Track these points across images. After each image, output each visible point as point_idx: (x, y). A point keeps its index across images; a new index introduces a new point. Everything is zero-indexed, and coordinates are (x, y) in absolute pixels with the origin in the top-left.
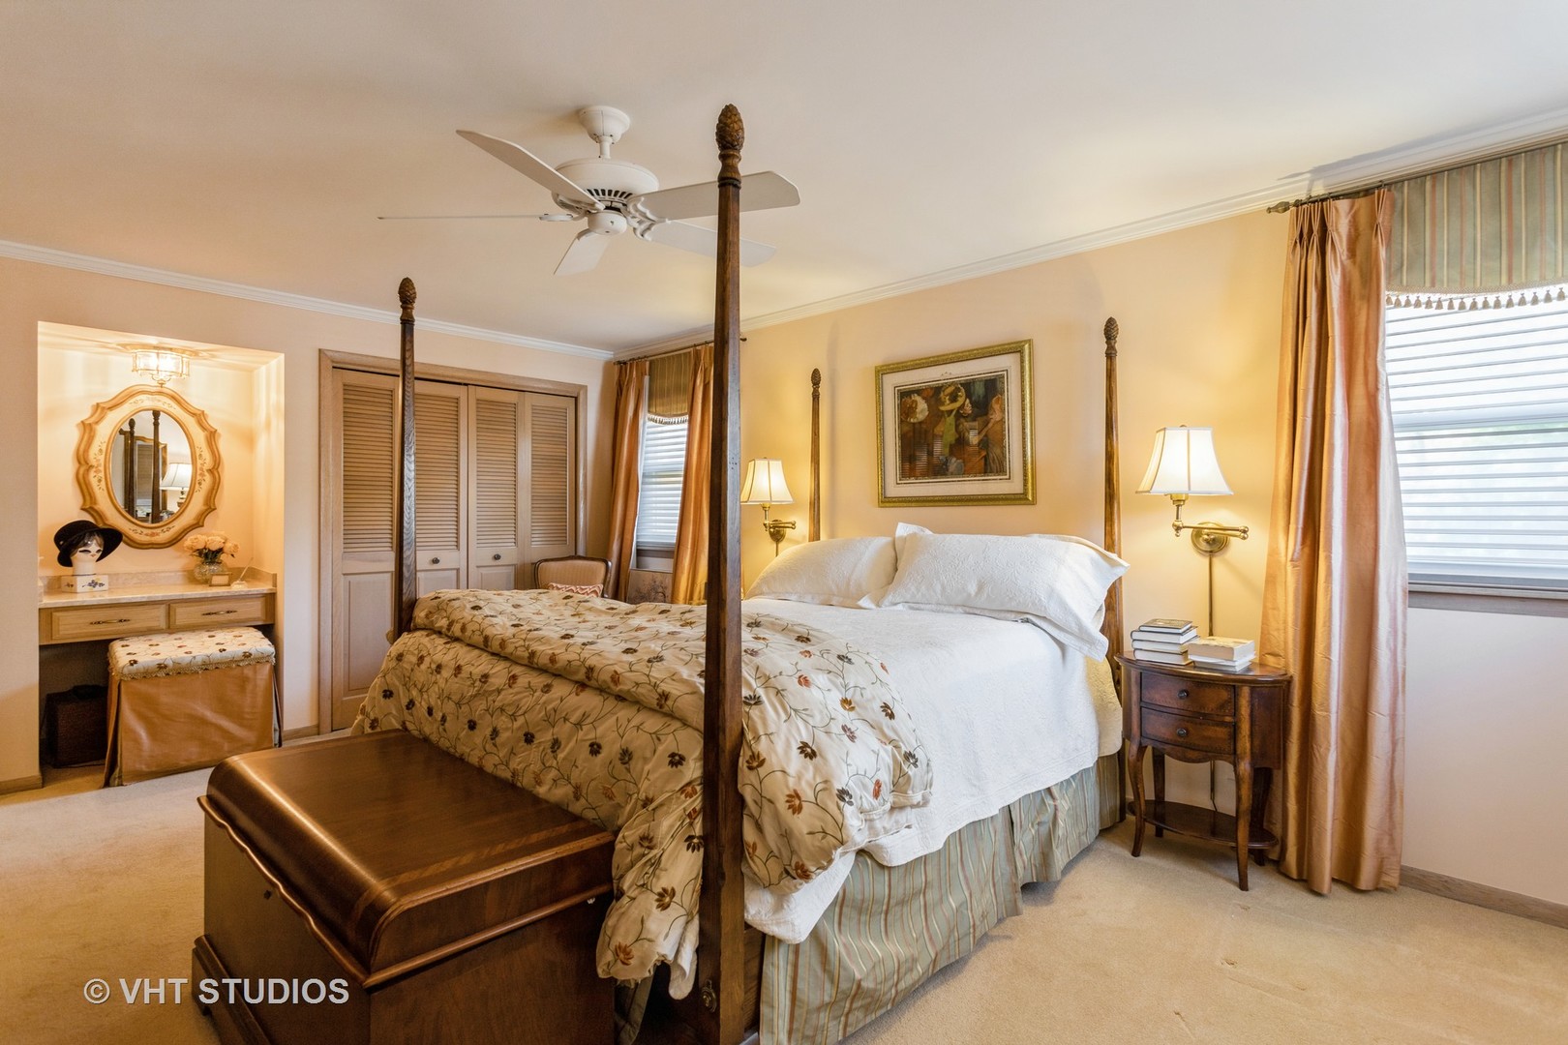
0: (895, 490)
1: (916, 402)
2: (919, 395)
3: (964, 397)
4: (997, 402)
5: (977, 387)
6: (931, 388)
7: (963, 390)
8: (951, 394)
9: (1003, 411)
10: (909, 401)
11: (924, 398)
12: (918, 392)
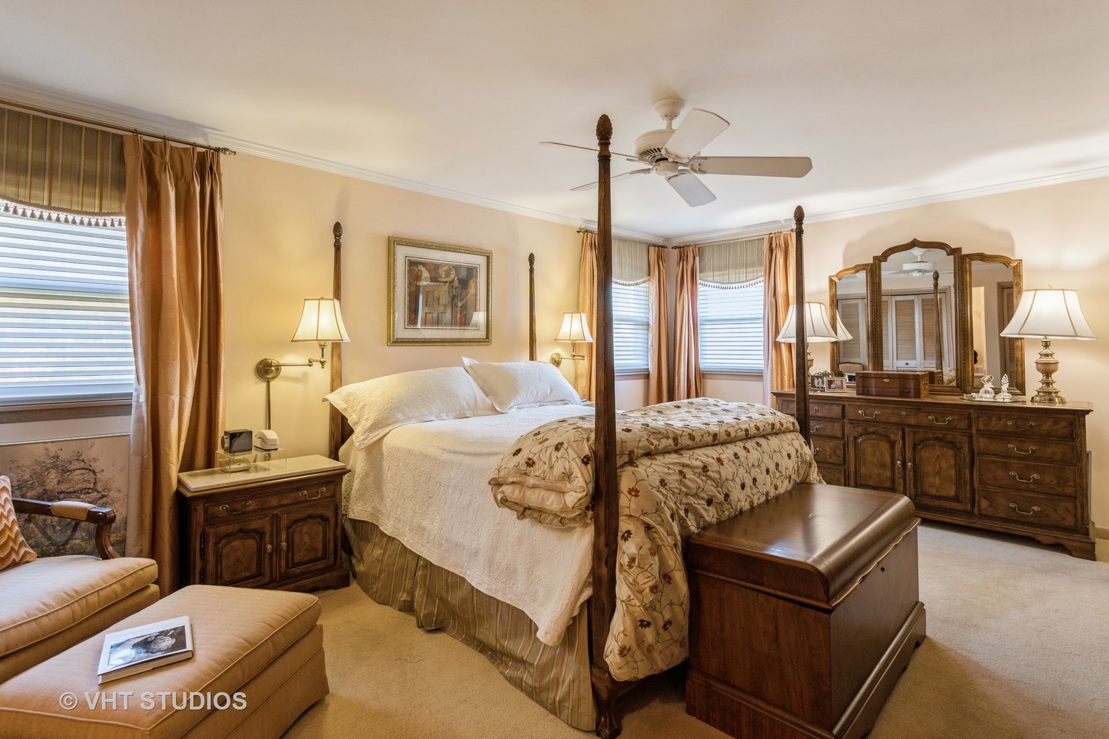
0: (402, 333)
1: (422, 271)
2: (424, 267)
3: (454, 275)
4: (473, 282)
5: (462, 270)
6: (433, 264)
7: (454, 271)
8: (446, 271)
9: (476, 288)
10: (416, 268)
11: (427, 270)
12: (424, 264)
